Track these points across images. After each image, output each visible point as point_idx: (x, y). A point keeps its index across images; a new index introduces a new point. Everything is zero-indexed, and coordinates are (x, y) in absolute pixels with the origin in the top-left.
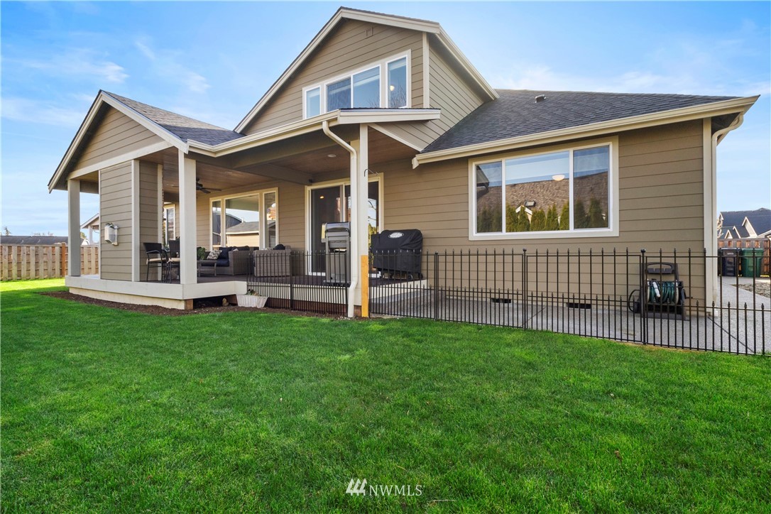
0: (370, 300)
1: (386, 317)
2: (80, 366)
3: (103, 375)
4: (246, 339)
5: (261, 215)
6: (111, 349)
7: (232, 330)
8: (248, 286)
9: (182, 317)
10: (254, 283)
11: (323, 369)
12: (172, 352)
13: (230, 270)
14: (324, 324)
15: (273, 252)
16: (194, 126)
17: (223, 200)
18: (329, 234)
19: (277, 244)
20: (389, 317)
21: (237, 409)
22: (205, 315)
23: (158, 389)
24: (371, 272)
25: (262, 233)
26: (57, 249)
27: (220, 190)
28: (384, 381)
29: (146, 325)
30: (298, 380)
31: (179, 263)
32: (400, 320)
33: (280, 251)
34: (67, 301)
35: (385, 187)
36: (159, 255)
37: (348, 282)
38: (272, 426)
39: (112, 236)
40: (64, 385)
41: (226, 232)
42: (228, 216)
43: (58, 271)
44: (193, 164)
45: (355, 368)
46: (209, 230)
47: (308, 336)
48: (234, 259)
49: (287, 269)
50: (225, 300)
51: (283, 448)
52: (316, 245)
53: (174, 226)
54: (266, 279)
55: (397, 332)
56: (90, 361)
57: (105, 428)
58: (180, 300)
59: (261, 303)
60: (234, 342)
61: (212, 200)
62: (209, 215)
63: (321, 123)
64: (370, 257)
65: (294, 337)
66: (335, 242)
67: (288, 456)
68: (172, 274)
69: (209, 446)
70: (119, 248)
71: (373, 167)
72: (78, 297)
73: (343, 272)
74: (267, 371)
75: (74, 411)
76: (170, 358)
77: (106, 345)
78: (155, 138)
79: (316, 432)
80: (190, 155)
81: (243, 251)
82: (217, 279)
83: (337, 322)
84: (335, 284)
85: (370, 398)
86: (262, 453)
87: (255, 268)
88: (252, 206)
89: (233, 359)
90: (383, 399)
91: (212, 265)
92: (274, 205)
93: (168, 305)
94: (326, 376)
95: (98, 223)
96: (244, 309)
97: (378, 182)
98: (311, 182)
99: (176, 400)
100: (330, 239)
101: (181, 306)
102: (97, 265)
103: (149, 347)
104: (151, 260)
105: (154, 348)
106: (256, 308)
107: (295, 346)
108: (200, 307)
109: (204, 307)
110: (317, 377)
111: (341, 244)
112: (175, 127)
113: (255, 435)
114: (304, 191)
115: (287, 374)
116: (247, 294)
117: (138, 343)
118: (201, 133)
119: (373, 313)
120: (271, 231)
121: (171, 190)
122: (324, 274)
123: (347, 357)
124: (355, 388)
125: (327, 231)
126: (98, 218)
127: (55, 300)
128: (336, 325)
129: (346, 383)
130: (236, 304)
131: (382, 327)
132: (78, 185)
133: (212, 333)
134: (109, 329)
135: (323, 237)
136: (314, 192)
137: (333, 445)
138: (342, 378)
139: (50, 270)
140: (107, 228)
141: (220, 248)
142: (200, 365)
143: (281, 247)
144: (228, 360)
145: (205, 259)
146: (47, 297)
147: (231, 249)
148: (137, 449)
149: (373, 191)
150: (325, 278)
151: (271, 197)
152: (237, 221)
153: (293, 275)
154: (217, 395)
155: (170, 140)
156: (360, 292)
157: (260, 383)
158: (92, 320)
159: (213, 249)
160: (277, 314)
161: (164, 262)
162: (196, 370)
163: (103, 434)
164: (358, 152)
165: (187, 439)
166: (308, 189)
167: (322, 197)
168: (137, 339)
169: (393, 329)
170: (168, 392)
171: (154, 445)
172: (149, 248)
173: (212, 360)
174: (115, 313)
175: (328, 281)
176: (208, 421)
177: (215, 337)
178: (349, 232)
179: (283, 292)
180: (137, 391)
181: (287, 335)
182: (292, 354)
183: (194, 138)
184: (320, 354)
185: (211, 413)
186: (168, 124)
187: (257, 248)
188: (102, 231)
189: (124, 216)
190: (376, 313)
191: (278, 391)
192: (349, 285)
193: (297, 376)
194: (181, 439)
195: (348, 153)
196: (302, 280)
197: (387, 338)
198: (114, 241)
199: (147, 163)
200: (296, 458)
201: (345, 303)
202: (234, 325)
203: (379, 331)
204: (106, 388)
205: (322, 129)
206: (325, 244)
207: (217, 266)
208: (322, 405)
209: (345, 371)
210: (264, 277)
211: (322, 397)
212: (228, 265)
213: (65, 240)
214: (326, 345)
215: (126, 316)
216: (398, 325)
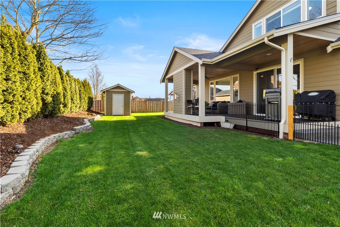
0: (294, 131)
1: (306, 141)
2: (169, 142)
3: (176, 147)
4: (226, 142)
5: (231, 87)
6: (178, 138)
7: (219, 137)
8: (225, 118)
9: (200, 129)
10: (228, 118)
11: (266, 163)
12: (197, 142)
13: (218, 111)
14: (265, 140)
15: (237, 103)
16: (204, 53)
17: (215, 82)
18: (267, 95)
19: (239, 100)
20: (309, 141)
21: (223, 172)
22: (208, 129)
23: (193, 156)
24: (294, 115)
25: (231, 95)
26: (162, 102)
27: (214, 78)
28: (308, 178)
29: (188, 131)
30: (252, 166)
31: (198, 108)
32: (316, 144)
33: (241, 103)
34: (165, 120)
35: (304, 66)
36: (191, 104)
37: (279, 120)
38: (240, 184)
39: (177, 98)
40: (165, 148)
41: (216, 95)
42: (216, 89)
43: (162, 110)
44: (204, 68)
45: (286, 166)
46: (209, 94)
47: (256, 145)
48: (219, 107)
49: (244, 112)
50: (215, 124)
51: (246, 196)
52: (259, 100)
53: (196, 93)
54: (234, 116)
55: (315, 151)
56: (172, 141)
57: (177, 166)
58: (199, 122)
59: (231, 127)
60: (221, 142)
61: (210, 82)
62: (209, 88)
63: (264, 39)
64: (294, 107)
65: (249, 144)
66: (271, 98)
67: (249, 201)
68: (195, 112)
69: (213, 185)
70: (179, 102)
71: (296, 56)
72: (167, 119)
73: (276, 114)
74: (236, 158)
75: (168, 157)
76: (196, 145)
77: (176, 136)
78: (191, 60)
79: (264, 194)
80: (203, 65)
81: (223, 103)
82: (212, 115)
83: (273, 140)
84: (271, 120)
85: (297, 186)
86: (236, 195)
87: (229, 111)
88: (227, 83)
89: (220, 149)
90: (308, 189)
91: (210, 109)
92: (237, 82)
93: (195, 124)
94: (268, 167)
95: (173, 93)
96: (224, 128)
97: (299, 64)
98: (257, 69)
99: (199, 162)
100: (268, 97)
101: (199, 125)
102: (172, 108)
103: (189, 139)
104: (189, 106)
105: (191, 140)
106: (229, 128)
107: (250, 149)
108: (206, 126)
109: (207, 126)
110: (263, 166)
111: (274, 99)
112: (197, 55)
113: (233, 186)
114: (252, 74)
115: (246, 161)
116: (225, 122)
117: (185, 137)
118: (207, 55)
119: (297, 138)
120: (236, 94)
121: (196, 79)
122: (264, 115)
123: (280, 159)
124: (287, 177)
125: (266, 93)
126: (173, 91)
127: (162, 119)
128: (272, 142)
129: (281, 173)
130: (220, 126)
131: (303, 147)
132: (167, 81)
133: (211, 137)
134: (177, 131)
135: (264, 95)
136: (258, 74)
137: (275, 204)
138: (278, 170)
139: (160, 109)
140: (176, 95)
141: (213, 102)
142: (207, 150)
143: (240, 101)
144: (218, 150)
145: (208, 106)
146: (160, 118)
147: (218, 102)
148: (187, 177)
149: (296, 70)
150: (265, 117)
151: (236, 79)
152: (220, 90)
153: (247, 115)
154: (215, 164)
155: (196, 60)
156: (287, 126)
157: (234, 163)
158: (171, 127)
159: (210, 102)
160: (239, 132)
161: (193, 107)
162: (206, 152)
163: (177, 168)
164: (286, 50)
165: (204, 178)
166: (255, 73)
167: (262, 76)
168: (185, 136)
169: (312, 149)
170: (197, 158)
171: (193, 177)
172: (189, 102)
173: (212, 148)
174: (178, 125)
175: (267, 118)
176: (212, 173)
177: (213, 139)
178: (280, 93)
179: (242, 122)
180: (186, 155)
181: (245, 143)
182: (248, 152)
183: (205, 58)
184: (264, 155)
185: (213, 170)
186: (195, 54)
187: (229, 102)
188: (174, 96)
189: (181, 90)
190: (299, 138)
191: (242, 168)
192: (280, 121)
193: (252, 164)
194: (202, 178)
195: (280, 52)
196: (252, 117)
197: (308, 154)
198: (177, 99)
199: (188, 70)
200: (254, 203)
201: (277, 131)
202: (220, 135)
203: (302, 149)
204: (177, 152)
205: (264, 42)
206: (265, 100)
207: (212, 109)
208: (266, 181)
209: (279, 167)
210: (233, 115)
211: (266, 177)
212: (216, 109)
213: (164, 99)
214: (267, 151)
215: (181, 127)
216: (317, 147)
